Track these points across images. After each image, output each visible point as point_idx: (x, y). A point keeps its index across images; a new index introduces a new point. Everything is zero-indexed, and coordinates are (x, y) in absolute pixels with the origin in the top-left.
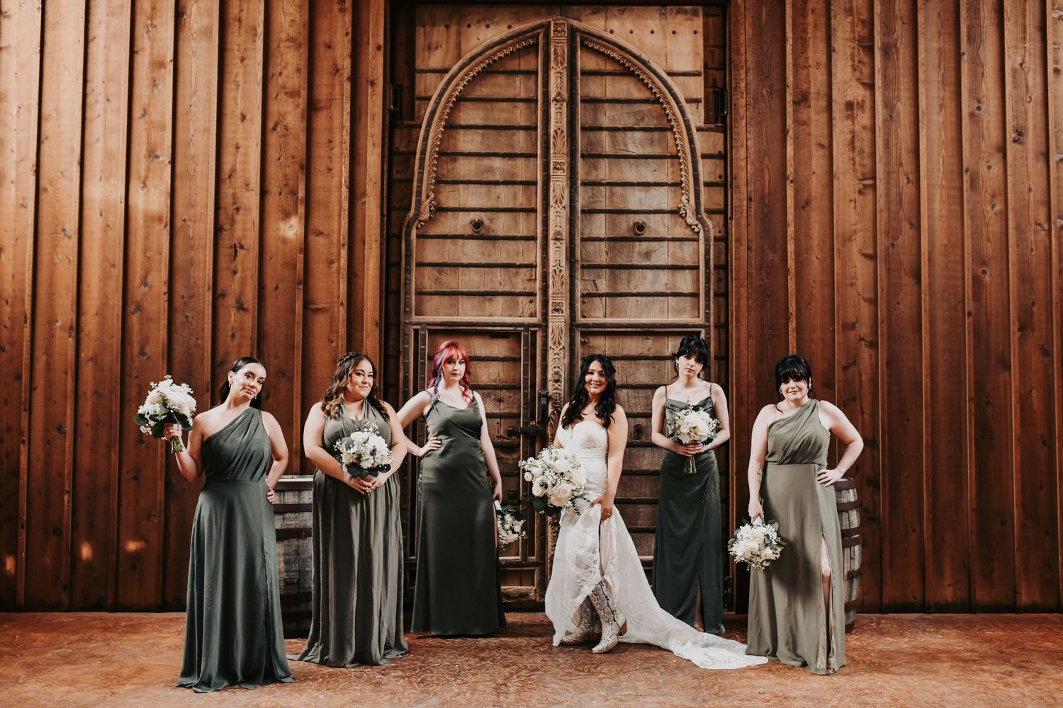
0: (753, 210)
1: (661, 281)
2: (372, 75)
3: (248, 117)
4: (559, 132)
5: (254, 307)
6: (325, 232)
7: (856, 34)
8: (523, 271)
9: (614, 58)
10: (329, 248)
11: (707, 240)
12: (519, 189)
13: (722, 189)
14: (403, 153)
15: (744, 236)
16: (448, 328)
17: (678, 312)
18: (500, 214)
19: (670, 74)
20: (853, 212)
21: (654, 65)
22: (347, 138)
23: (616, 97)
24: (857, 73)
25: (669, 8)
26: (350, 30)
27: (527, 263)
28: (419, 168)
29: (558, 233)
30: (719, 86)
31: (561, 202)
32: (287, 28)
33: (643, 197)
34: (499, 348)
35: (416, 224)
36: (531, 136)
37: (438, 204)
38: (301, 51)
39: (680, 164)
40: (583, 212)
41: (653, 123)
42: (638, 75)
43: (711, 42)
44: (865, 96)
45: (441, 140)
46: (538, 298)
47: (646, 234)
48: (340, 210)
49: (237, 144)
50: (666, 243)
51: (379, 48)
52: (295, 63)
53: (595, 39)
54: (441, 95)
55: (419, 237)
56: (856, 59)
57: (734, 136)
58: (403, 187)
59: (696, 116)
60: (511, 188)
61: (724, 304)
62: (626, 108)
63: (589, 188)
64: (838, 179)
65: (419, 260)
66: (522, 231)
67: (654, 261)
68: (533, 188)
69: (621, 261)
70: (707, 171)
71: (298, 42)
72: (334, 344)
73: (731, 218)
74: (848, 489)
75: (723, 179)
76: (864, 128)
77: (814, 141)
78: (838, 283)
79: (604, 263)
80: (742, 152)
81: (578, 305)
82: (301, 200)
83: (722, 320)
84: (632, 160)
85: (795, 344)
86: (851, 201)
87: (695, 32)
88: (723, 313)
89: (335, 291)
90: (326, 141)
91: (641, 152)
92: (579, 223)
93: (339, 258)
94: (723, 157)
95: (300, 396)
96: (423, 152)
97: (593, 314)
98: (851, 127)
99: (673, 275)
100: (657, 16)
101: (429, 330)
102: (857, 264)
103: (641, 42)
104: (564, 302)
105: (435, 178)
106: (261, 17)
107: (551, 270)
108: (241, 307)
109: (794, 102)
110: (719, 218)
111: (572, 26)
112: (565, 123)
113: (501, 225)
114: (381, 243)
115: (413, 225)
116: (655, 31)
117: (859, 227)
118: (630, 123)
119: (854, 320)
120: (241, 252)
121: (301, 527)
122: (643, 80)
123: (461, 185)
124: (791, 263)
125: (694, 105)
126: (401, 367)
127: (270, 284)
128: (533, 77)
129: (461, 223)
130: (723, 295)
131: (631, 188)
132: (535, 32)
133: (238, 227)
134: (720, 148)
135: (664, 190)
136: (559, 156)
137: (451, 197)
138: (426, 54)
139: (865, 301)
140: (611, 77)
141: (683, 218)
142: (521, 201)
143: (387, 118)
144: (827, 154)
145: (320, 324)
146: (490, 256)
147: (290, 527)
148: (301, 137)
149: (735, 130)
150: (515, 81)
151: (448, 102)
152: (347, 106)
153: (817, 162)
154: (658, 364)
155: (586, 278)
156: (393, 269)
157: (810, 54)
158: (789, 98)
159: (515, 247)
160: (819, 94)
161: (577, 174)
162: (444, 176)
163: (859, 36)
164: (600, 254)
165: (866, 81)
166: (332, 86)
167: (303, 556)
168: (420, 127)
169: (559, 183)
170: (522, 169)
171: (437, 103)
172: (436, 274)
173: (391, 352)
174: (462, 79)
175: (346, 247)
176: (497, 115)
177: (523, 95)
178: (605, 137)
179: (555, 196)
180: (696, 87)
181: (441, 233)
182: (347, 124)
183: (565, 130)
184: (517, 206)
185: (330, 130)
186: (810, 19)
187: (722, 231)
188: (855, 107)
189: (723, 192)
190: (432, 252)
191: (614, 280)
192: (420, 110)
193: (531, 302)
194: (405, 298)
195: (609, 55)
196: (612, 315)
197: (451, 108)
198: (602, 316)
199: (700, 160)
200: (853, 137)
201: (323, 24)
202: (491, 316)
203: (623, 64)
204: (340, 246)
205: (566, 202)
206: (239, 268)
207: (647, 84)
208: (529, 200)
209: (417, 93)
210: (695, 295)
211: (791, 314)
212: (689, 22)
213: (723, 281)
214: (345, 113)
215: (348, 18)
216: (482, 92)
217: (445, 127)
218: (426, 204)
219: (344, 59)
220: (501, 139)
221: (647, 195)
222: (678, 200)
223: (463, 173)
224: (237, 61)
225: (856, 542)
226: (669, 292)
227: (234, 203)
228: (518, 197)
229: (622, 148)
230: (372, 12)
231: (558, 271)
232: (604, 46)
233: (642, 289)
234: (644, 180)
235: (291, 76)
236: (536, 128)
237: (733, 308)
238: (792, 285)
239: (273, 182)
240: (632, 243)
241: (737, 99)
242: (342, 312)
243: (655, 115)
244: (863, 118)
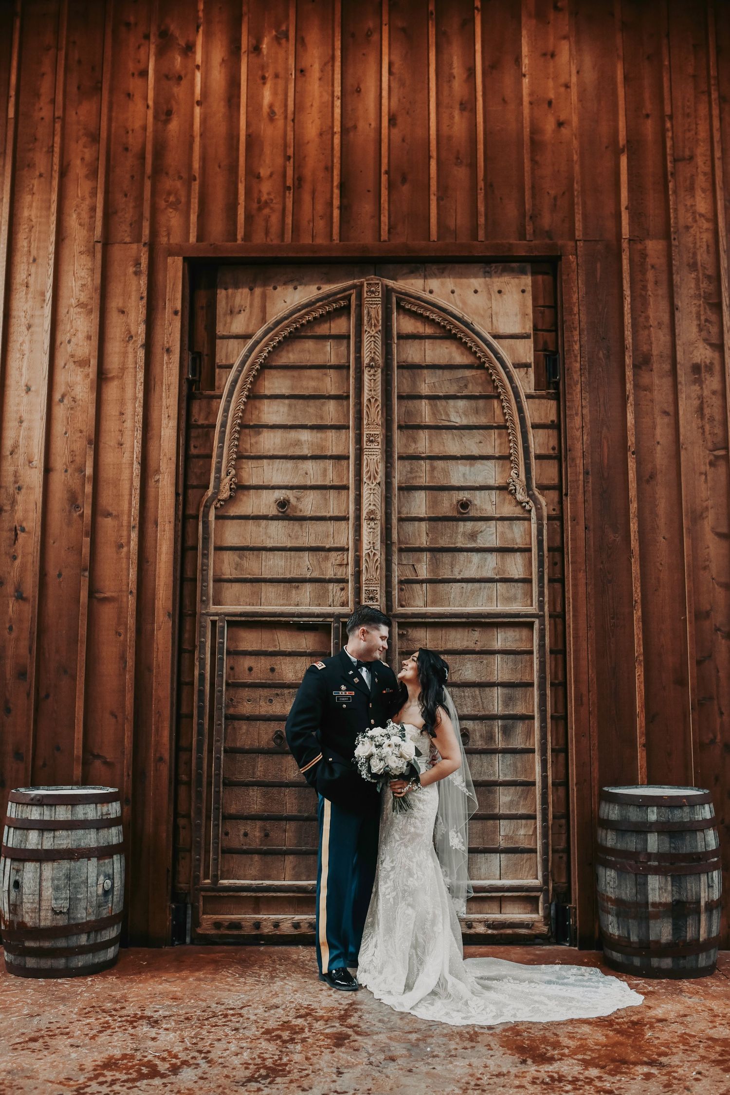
0: (590, 485)
1: (490, 565)
2: (168, 342)
3: (33, 389)
4: (373, 401)
5: (34, 597)
6: (114, 513)
7: (702, 290)
8: (333, 554)
9: (433, 320)
10: (118, 530)
11: (540, 518)
12: (329, 464)
13: (556, 462)
14: (202, 426)
15: (581, 512)
16: (249, 619)
17: (509, 600)
18: (308, 492)
19: (496, 337)
20: (703, 486)
21: (478, 327)
22: (140, 410)
23: (437, 362)
24: (704, 333)
25: (494, 265)
26: (145, 294)
27: (338, 545)
28: (219, 443)
29: (372, 512)
30: (550, 349)
31: (375, 478)
32: (78, 293)
33: (467, 472)
34: (306, 642)
35: (214, 503)
36: (342, 406)
37: (240, 481)
38: (93, 317)
39: (509, 434)
40: (401, 489)
41: (477, 391)
42: (461, 338)
43: (541, 302)
44: (713, 358)
45: (243, 411)
46: (350, 585)
47: (473, 513)
48: (131, 489)
49: (21, 417)
50: (494, 522)
51: (176, 313)
52: (86, 330)
53: (413, 300)
54: (243, 363)
55: (218, 517)
56: (703, 318)
57: (568, 404)
58: (201, 463)
59: (526, 382)
60: (321, 464)
61: (560, 590)
62: (447, 374)
63: (407, 463)
64: (686, 449)
65: (219, 544)
66: (333, 510)
67: (480, 543)
68: (344, 463)
69: (443, 543)
70: (539, 441)
71: (89, 307)
72: (122, 638)
73: (566, 495)
74: (702, 804)
75: (556, 452)
76: (714, 393)
77: (657, 411)
78: (688, 566)
79: (424, 545)
80: (578, 421)
81: (395, 593)
82: (88, 478)
83: (559, 609)
84: (454, 431)
85: (640, 636)
86: (701, 474)
87: (523, 291)
88: (559, 601)
89: (124, 578)
90: (118, 413)
91: (465, 422)
92: (395, 501)
93: (129, 542)
94: (557, 426)
95: (82, 697)
96: (224, 425)
97: (412, 603)
98: (699, 393)
99: (502, 558)
100: (481, 274)
101: (228, 621)
102: (711, 545)
103: (464, 303)
104: (378, 589)
105: (236, 453)
106: (50, 281)
107: (365, 552)
108: (20, 597)
109: (635, 366)
110: (553, 495)
111: (387, 286)
112: (380, 391)
113: (309, 504)
114: (176, 525)
115: (211, 504)
116: (479, 290)
117: (710, 503)
118: (452, 390)
119: (709, 608)
120: (21, 536)
121: (74, 847)
122: (466, 343)
123: (265, 461)
124: (634, 544)
125: (523, 371)
126: (197, 663)
127: (52, 572)
128: (345, 342)
129: (265, 503)
130: (558, 580)
131: (454, 462)
132: (347, 293)
133: (19, 508)
134: (553, 417)
135: (490, 464)
136: (373, 426)
137: (253, 473)
138: (228, 319)
139: (721, 586)
140: (431, 341)
141: (512, 494)
142: (331, 478)
143: (185, 387)
144: (673, 422)
145: (107, 614)
146: (297, 538)
147: (61, 847)
148: (90, 409)
149: (568, 396)
150: (325, 346)
151: (250, 370)
152: (141, 375)
153: (661, 431)
154: (486, 659)
155: (404, 562)
156: (190, 554)
157: (651, 313)
158: (628, 361)
159: (325, 528)
160: (661, 357)
161: (394, 446)
162: (246, 451)
163: (705, 292)
164: (421, 535)
165: (714, 341)
166: (125, 354)
167: (75, 881)
168: (220, 397)
169: (373, 458)
170: (334, 443)
171: (240, 372)
172: (237, 559)
173: (186, 646)
174: (267, 345)
175: (137, 529)
176: (305, 383)
177: (334, 361)
178: (425, 407)
179: (368, 472)
180: (525, 351)
181: (243, 514)
182: (140, 395)
183: (380, 399)
184: (327, 483)
185: (122, 402)
186: (650, 275)
187: (556, 508)
188: (703, 370)
189: (556, 466)
190: (233, 535)
191: (435, 565)
192: (220, 379)
193: (342, 589)
194: (202, 586)
195: (428, 317)
196: (434, 603)
197: (254, 376)
198: (422, 605)
199: (530, 430)
200: (702, 403)
201: (116, 288)
202: (298, 605)
203: (444, 327)
204: (130, 528)
205: (381, 477)
206: (20, 551)
207: (471, 347)
208: (340, 476)
209: (217, 361)
210: (528, 581)
211: (636, 602)
212: (516, 280)
213: (559, 565)
214: (138, 384)
215: (143, 281)
216: (289, 358)
217: (248, 397)
218: (226, 481)
219: (138, 325)
220: (310, 410)
221: (472, 469)
222: (506, 475)
223: (267, 447)
224: (24, 328)
225: (715, 867)
226: (498, 577)
227: (16, 482)
228: (329, 473)
229: (444, 418)
230: (170, 274)
231: (371, 555)
232: (422, 307)
233: (467, 575)
234: (468, 453)
235: (81, 344)
236: (348, 397)
237: (569, 594)
238: (636, 569)
239: (58, 458)
240: (455, 523)
241: (571, 363)
242: (131, 601)
243: (480, 381)
244: (713, 383)
